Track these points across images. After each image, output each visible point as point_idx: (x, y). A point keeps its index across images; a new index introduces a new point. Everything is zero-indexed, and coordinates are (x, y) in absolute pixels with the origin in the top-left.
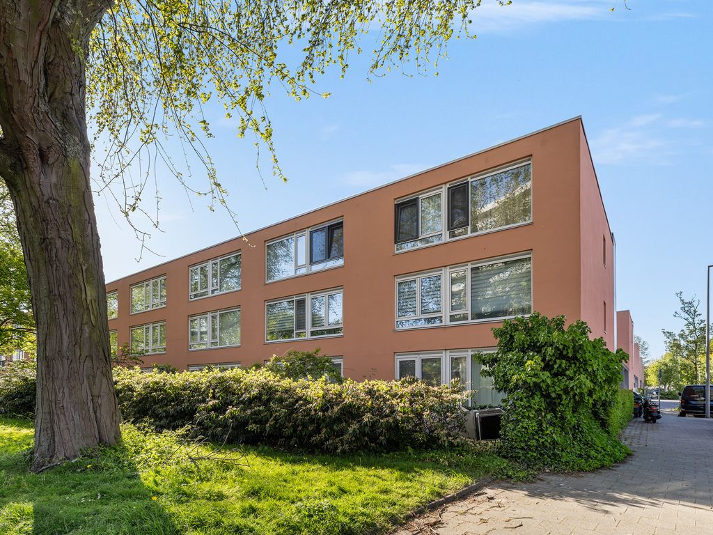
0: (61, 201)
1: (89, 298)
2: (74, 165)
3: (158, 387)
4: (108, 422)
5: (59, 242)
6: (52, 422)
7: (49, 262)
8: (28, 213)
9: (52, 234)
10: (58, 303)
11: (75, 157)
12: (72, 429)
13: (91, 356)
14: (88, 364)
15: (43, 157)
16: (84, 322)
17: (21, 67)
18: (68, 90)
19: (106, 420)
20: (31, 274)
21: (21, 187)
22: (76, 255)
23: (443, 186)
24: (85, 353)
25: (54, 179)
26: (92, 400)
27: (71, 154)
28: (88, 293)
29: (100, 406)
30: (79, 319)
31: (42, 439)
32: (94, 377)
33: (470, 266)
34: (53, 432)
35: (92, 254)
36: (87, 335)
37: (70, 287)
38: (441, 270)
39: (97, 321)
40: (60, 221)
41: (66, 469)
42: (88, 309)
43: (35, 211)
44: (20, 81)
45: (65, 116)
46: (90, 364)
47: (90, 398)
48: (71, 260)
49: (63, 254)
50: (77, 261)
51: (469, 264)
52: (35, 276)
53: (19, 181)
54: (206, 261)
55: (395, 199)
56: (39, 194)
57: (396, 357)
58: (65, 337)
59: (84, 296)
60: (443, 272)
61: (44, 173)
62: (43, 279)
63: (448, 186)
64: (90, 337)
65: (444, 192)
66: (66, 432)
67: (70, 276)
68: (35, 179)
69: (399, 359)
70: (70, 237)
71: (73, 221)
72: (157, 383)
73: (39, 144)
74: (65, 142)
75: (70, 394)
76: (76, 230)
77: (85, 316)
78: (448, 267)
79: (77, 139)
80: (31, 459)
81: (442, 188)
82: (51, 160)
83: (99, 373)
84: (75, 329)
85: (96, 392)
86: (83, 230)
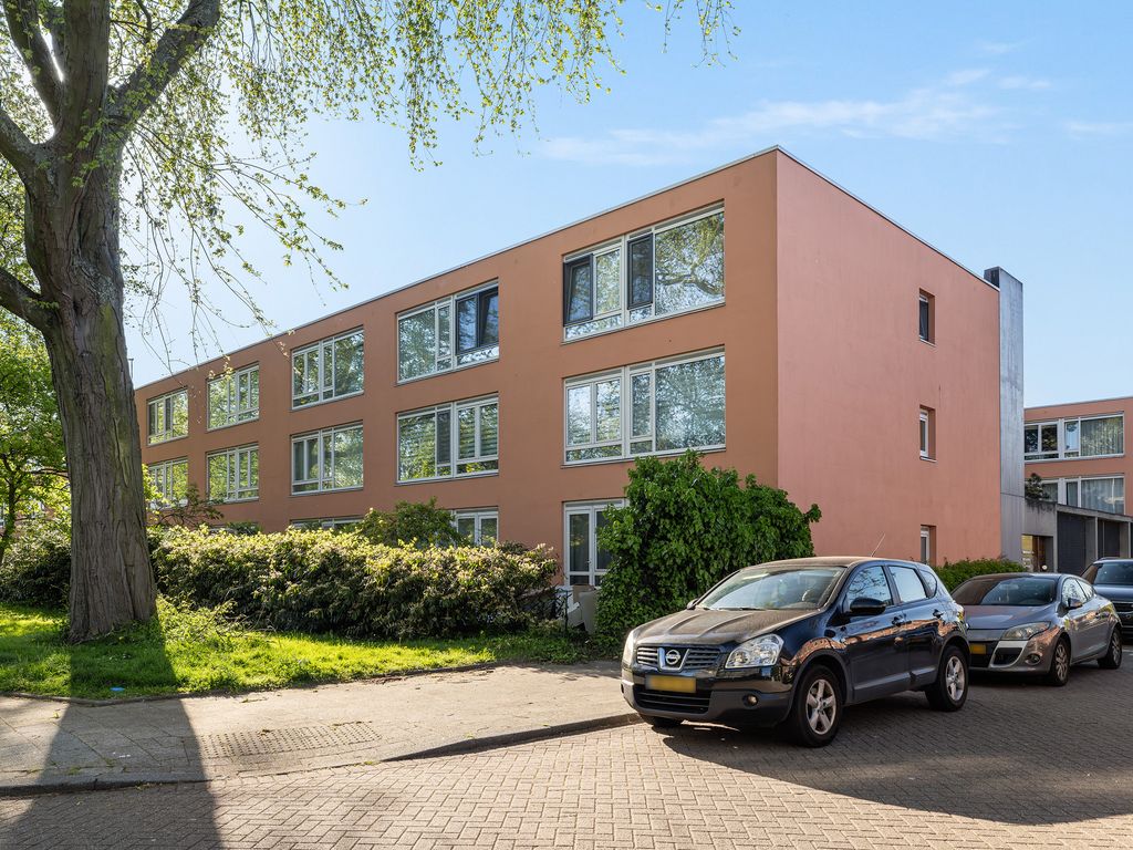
0: (94, 352)
1: (122, 455)
2: (106, 311)
3: (218, 557)
4: (143, 596)
5: (92, 397)
6: (86, 594)
7: (83, 418)
8: (64, 367)
9: (86, 389)
10: (92, 463)
11: (107, 302)
12: (105, 601)
13: (124, 521)
14: (121, 529)
15: (76, 308)
16: (117, 483)
17: (59, 237)
18: (101, 224)
19: (140, 594)
20: (66, 431)
21: (56, 340)
22: (109, 409)
23: (623, 238)
24: (119, 517)
25: (87, 330)
26: (126, 570)
27: (103, 300)
28: (121, 451)
29: (134, 576)
30: (112, 480)
31: (77, 614)
32: (127, 544)
33: (654, 367)
34: (87, 605)
35: (124, 404)
36: (120, 497)
37: (103, 445)
38: (620, 371)
39: (130, 480)
40: (93, 374)
41: (99, 642)
42: (121, 467)
43: (69, 365)
44: (57, 249)
45: (97, 256)
46: (123, 530)
47: (123, 567)
48: (103, 416)
49: (96, 411)
50: (109, 416)
51: (653, 363)
52: (69, 434)
53: (55, 335)
54: (315, 342)
55: (563, 255)
56: (73, 348)
57: (566, 509)
58: (99, 500)
59: (117, 454)
60: (622, 374)
61: (78, 325)
62: (78, 435)
63: (628, 238)
64: (123, 499)
65: (622, 246)
66: (100, 605)
67: (103, 434)
68: (71, 334)
69: (569, 511)
70: (102, 390)
71: (106, 373)
72: (217, 551)
73: (74, 298)
74: (97, 289)
75: (104, 563)
76: (109, 382)
77: (118, 477)
78: (628, 367)
79: (109, 279)
80: (67, 636)
81: (620, 241)
82: (85, 311)
83: (132, 539)
84: (108, 491)
85: (130, 562)
86: (116, 380)
